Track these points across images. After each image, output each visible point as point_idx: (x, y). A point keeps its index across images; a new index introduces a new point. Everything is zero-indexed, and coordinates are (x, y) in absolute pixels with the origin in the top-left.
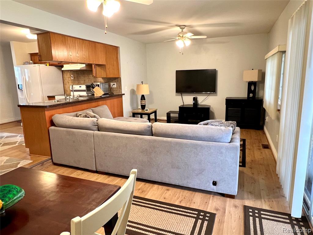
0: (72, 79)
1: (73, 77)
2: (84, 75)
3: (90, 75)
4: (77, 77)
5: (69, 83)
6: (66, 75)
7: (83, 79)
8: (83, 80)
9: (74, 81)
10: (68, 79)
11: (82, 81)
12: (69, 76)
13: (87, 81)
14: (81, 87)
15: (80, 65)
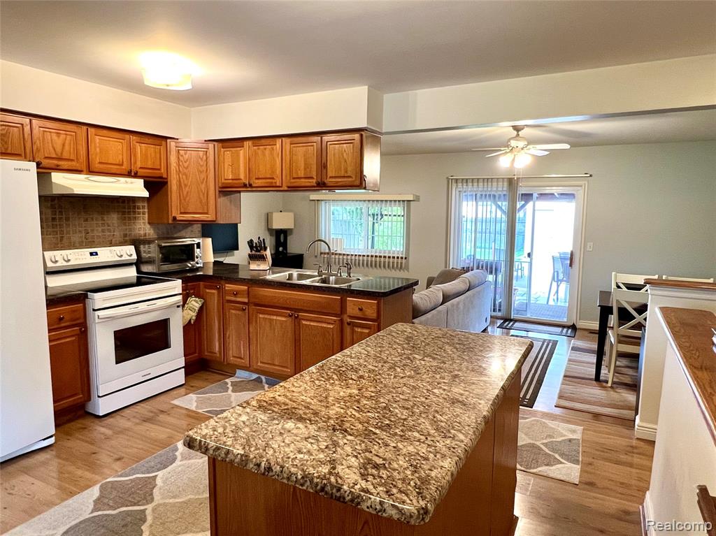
14: (97, 254)
15: (127, 182)
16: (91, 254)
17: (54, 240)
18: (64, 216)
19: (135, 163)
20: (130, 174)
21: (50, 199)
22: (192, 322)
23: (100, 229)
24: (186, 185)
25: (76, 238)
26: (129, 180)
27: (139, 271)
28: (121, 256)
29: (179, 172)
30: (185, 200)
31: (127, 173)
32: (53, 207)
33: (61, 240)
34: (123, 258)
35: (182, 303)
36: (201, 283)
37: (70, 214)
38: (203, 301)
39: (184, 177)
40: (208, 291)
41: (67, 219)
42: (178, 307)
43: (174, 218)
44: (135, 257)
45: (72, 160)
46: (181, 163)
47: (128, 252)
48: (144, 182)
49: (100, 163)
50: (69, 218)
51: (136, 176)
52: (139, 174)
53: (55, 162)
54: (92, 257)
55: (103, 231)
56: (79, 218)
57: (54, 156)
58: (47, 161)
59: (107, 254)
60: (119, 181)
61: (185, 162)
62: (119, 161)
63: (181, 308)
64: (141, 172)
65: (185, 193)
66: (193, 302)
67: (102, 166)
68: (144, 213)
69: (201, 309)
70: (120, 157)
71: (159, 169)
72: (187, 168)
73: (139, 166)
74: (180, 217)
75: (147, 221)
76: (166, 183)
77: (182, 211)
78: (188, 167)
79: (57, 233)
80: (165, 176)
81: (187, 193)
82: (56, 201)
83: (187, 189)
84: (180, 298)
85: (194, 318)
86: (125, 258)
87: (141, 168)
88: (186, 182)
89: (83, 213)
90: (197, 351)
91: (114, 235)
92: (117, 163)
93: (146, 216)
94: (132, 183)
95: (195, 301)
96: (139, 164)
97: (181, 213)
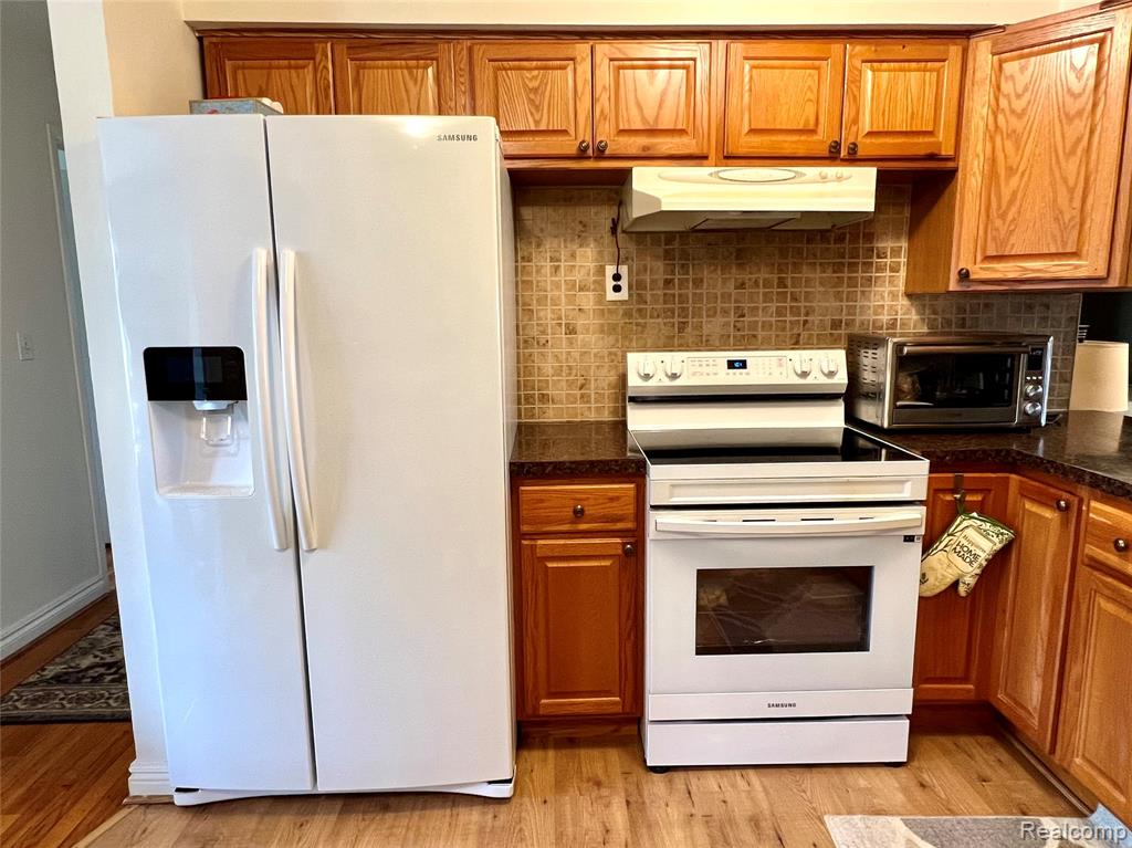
0: (611, 295)
1: (624, 283)
2: (740, 266)
3: (796, 267)
4: (668, 283)
5: (571, 330)
6: (548, 266)
7: (726, 297)
8: (725, 312)
9: (628, 314)
10: (571, 299)
11: (712, 313)
12: (578, 276)
13: (761, 318)
14: (743, 364)
15: (824, 178)
16: (731, 365)
17: (665, 331)
18: (691, 276)
19: (855, 121)
20: (838, 154)
21: (663, 237)
22: (962, 590)
23: (773, 306)
24: (1011, 171)
25: (713, 326)
26: (831, 171)
27: (850, 416)
28: (804, 374)
29: (993, 132)
30: (1003, 216)
31: (826, 154)
32: (668, 255)
33: (681, 330)
34: (809, 380)
35: (922, 531)
36: (1013, 476)
37: (705, 273)
38: (1008, 535)
39: (1009, 145)
40: (1028, 505)
41: (698, 283)
42: (909, 539)
43: (964, 276)
44: (842, 378)
45: (682, 132)
46: (1003, 103)
47: (827, 365)
48: (878, 171)
49: (752, 131)
50: (702, 280)
51: (854, 159)
52: (861, 153)
53: (643, 141)
54: (731, 371)
55: (780, 312)
56: (725, 281)
57: (638, 125)
58: (624, 140)
59: (769, 367)
60: (803, 175)
61: (1019, 96)
62: (807, 121)
63: (918, 546)
64: (867, 147)
65: (1006, 193)
66: (970, 533)
67: (756, 140)
68: (895, 269)
69: (1000, 559)
70: (810, 110)
71: (930, 133)
72: (1020, 116)
73: (867, 129)
74: (979, 272)
75: (902, 288)
76: (953, 173)
77: (991, 252)
78: (1024, 111)
79: (673, 313)
80: (947, 151)
81: (1014, 194)
82: (676, 244)
83: (1014, 181)
84: (918, 514)
85: (971, 581)
86: (816, 380)
87: (870, 134)
88: (1013, 161)
89: (734, 270)
90: (974, 675)
91: (806, 322)
92: (801, 127)
93: (903, 273)
94: (839, 179)
95: (978, 529)
96: (866, 124)
97: (987, 258)
